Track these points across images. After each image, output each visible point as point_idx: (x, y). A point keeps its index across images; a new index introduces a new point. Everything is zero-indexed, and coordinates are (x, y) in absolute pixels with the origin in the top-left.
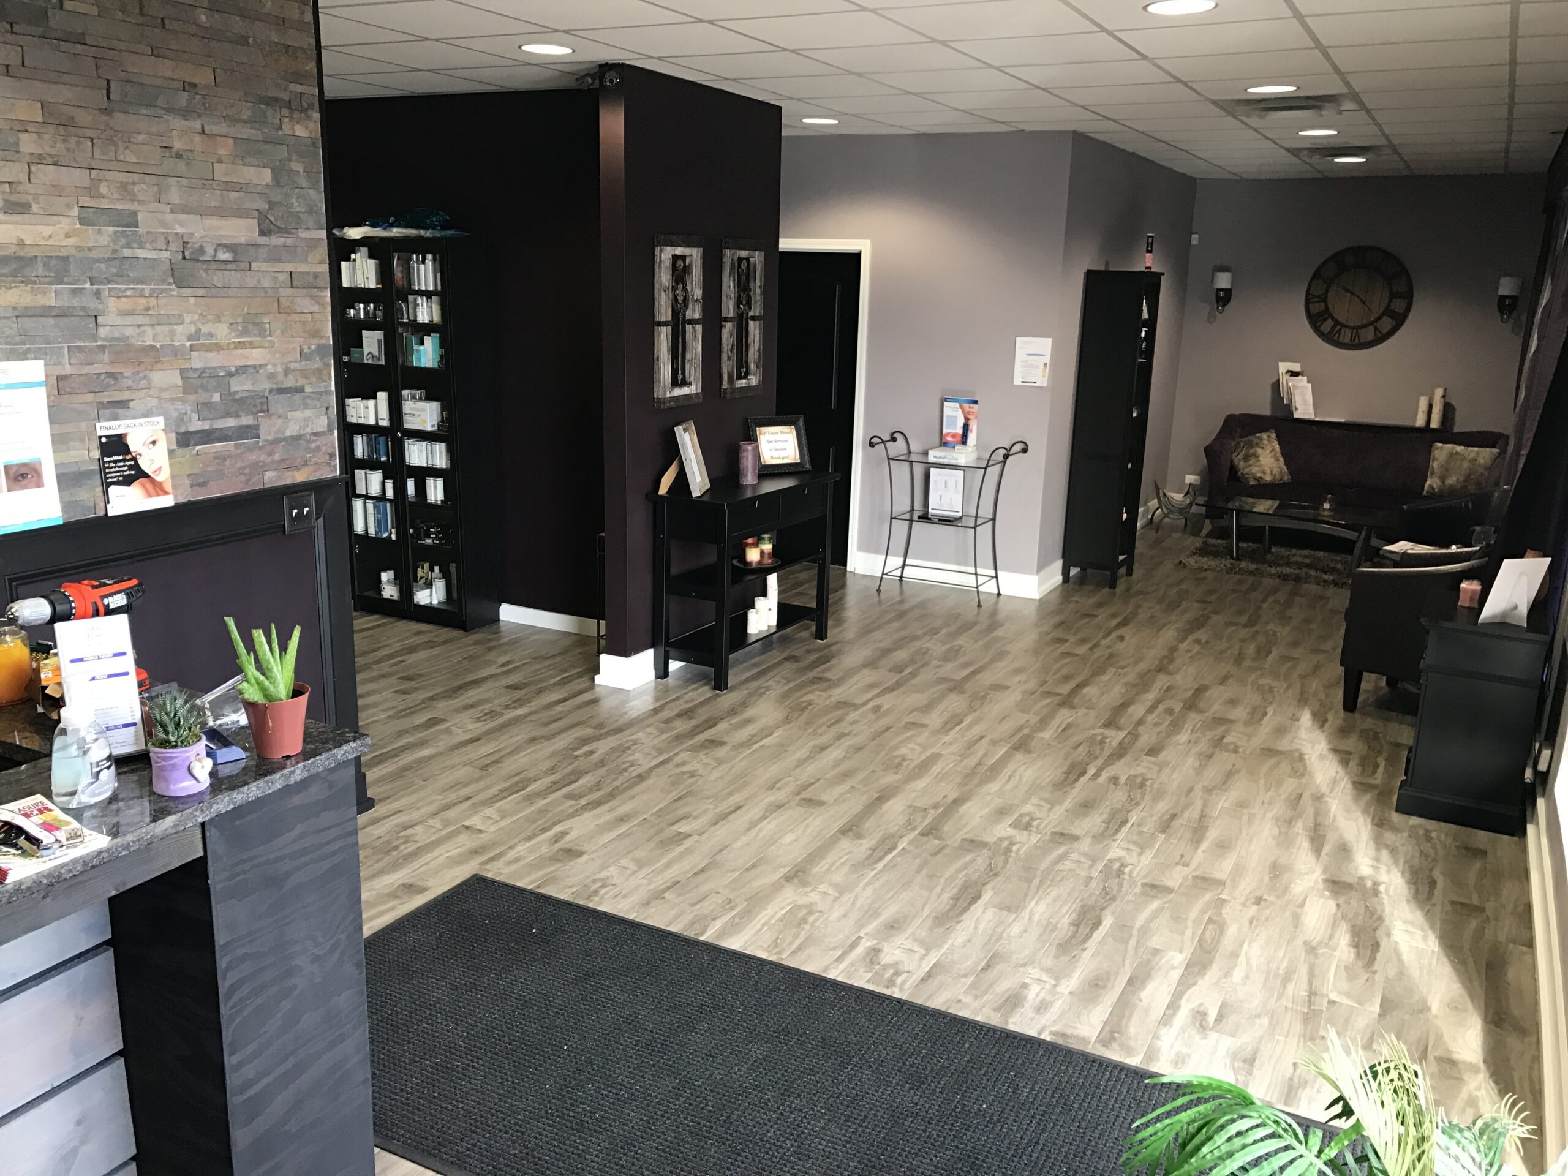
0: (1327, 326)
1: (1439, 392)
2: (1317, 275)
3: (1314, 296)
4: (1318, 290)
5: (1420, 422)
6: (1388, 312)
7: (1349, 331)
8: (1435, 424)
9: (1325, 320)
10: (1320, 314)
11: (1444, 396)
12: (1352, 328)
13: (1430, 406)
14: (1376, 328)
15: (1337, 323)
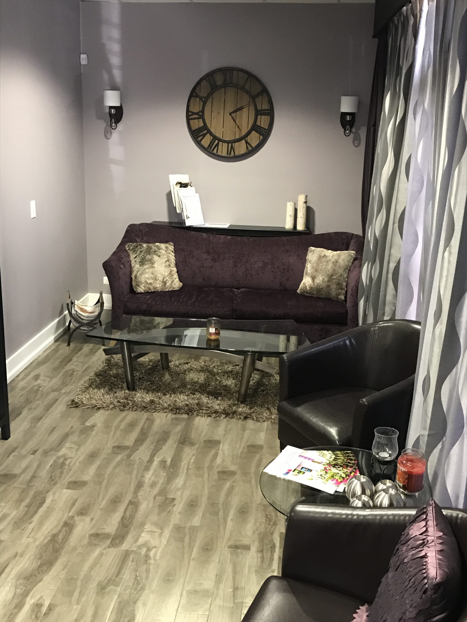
0: (206, 141)
1: (301, 199)
2: (193, 94)
3: (194, 114)
4: (196, 108)
5: (289, 226)
6: (255, 128)
7: (225, 145)
8: (300, 227)
9: (204, 135)
10: (200, 130)
11: (306, 202)
12: (228, 142)
13: (296, 210)
14: (247, 143)
15: (215, 138)
